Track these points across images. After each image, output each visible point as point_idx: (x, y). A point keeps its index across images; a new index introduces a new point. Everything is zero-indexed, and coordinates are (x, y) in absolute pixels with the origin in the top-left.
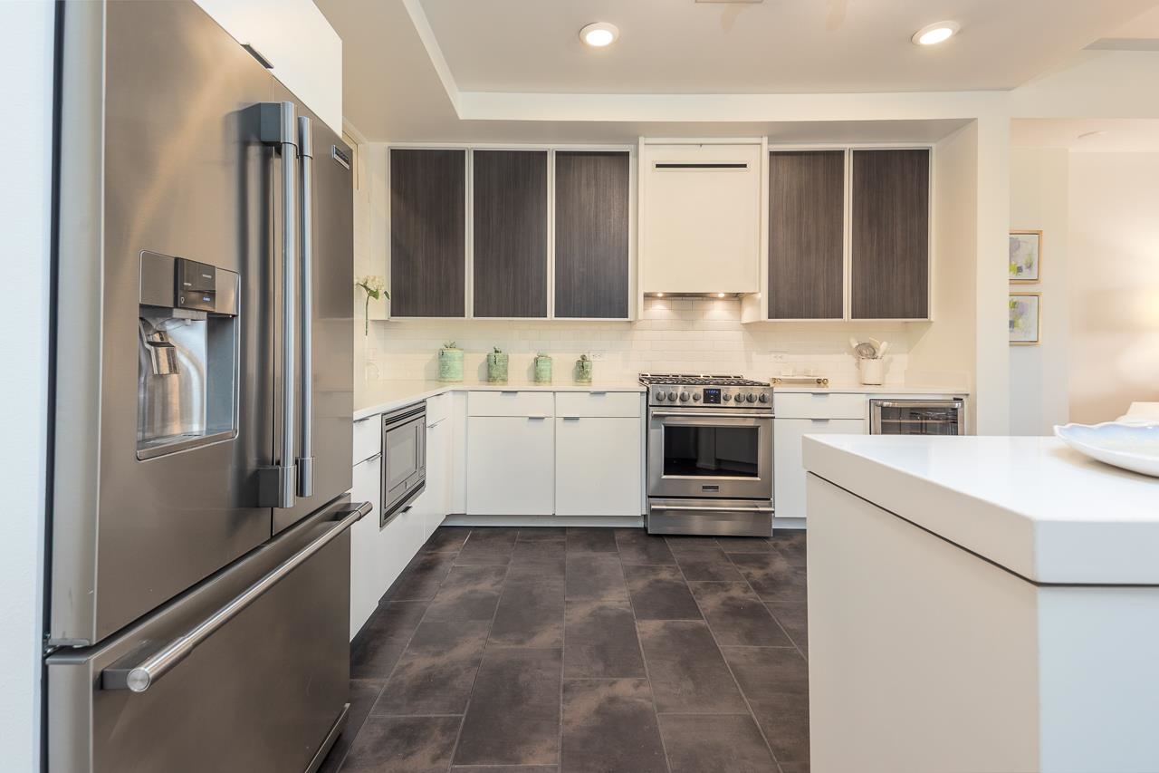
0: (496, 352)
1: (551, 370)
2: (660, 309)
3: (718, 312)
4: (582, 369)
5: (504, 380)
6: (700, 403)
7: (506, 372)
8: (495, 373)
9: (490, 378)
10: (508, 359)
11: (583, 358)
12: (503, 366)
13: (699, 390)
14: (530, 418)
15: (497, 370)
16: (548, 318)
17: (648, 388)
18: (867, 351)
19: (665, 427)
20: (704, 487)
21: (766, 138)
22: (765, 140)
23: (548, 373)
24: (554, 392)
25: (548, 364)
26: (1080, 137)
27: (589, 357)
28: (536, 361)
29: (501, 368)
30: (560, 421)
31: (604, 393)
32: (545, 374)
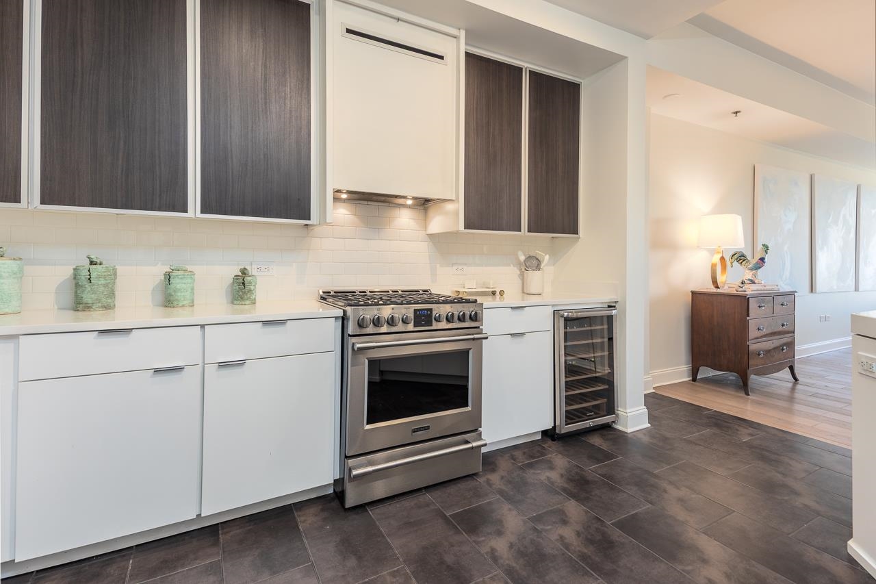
0: (92, 263)
1: (193, 289)
2: (342, 214)
3: (405, 219)
4: (241, 287)
5: (107, 307)
6: (411, 327)
7: (112, 294)
8: (87, 297)
9: (79, 305)
10: (115, 274)
11: (244, 272)
12: (106, 286)
13: (409, 310)
14: (158, 371)
15: (94, 292)
16: (190, 214)
17: (345, 312)
18: (533, 263)
19: (369, 361)
20: (414, 431)
21: (464, 32)
22: (462, 34)
23: (188, 295)
24: (202, 326)
25: (190, 281)
26: (666, 97)
27: (252, 270)
28: (168, 277)
29: (102, 289)
30: (211, 370)
31: (282, 322)
32: (182, 296)
